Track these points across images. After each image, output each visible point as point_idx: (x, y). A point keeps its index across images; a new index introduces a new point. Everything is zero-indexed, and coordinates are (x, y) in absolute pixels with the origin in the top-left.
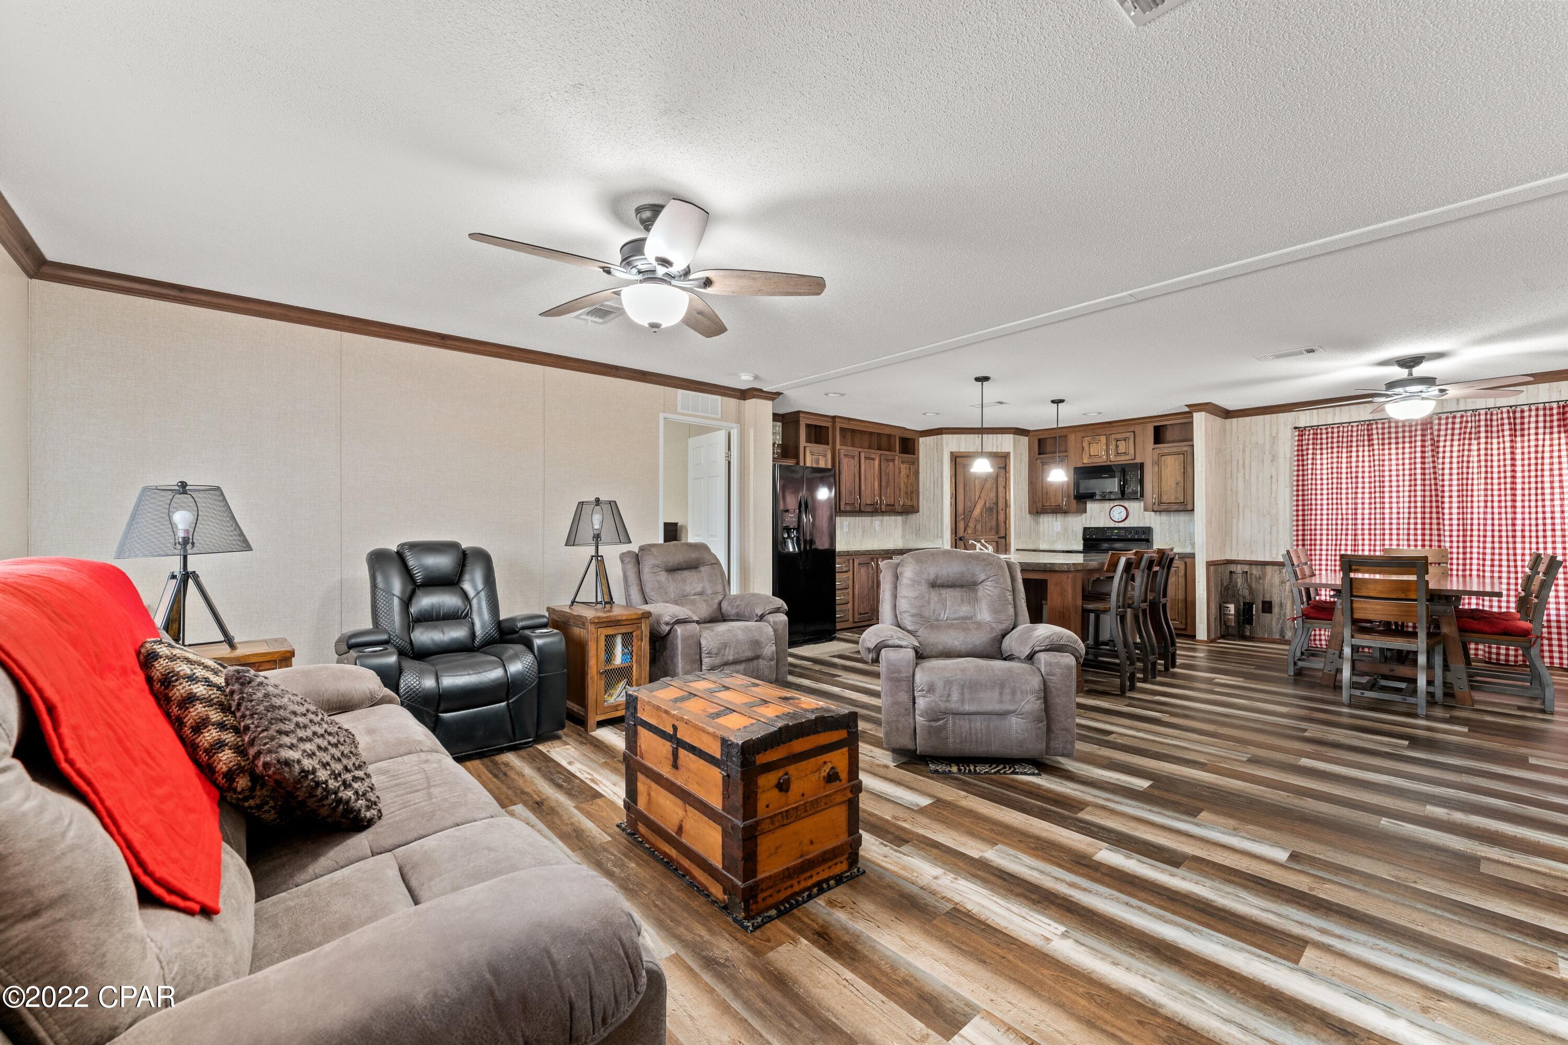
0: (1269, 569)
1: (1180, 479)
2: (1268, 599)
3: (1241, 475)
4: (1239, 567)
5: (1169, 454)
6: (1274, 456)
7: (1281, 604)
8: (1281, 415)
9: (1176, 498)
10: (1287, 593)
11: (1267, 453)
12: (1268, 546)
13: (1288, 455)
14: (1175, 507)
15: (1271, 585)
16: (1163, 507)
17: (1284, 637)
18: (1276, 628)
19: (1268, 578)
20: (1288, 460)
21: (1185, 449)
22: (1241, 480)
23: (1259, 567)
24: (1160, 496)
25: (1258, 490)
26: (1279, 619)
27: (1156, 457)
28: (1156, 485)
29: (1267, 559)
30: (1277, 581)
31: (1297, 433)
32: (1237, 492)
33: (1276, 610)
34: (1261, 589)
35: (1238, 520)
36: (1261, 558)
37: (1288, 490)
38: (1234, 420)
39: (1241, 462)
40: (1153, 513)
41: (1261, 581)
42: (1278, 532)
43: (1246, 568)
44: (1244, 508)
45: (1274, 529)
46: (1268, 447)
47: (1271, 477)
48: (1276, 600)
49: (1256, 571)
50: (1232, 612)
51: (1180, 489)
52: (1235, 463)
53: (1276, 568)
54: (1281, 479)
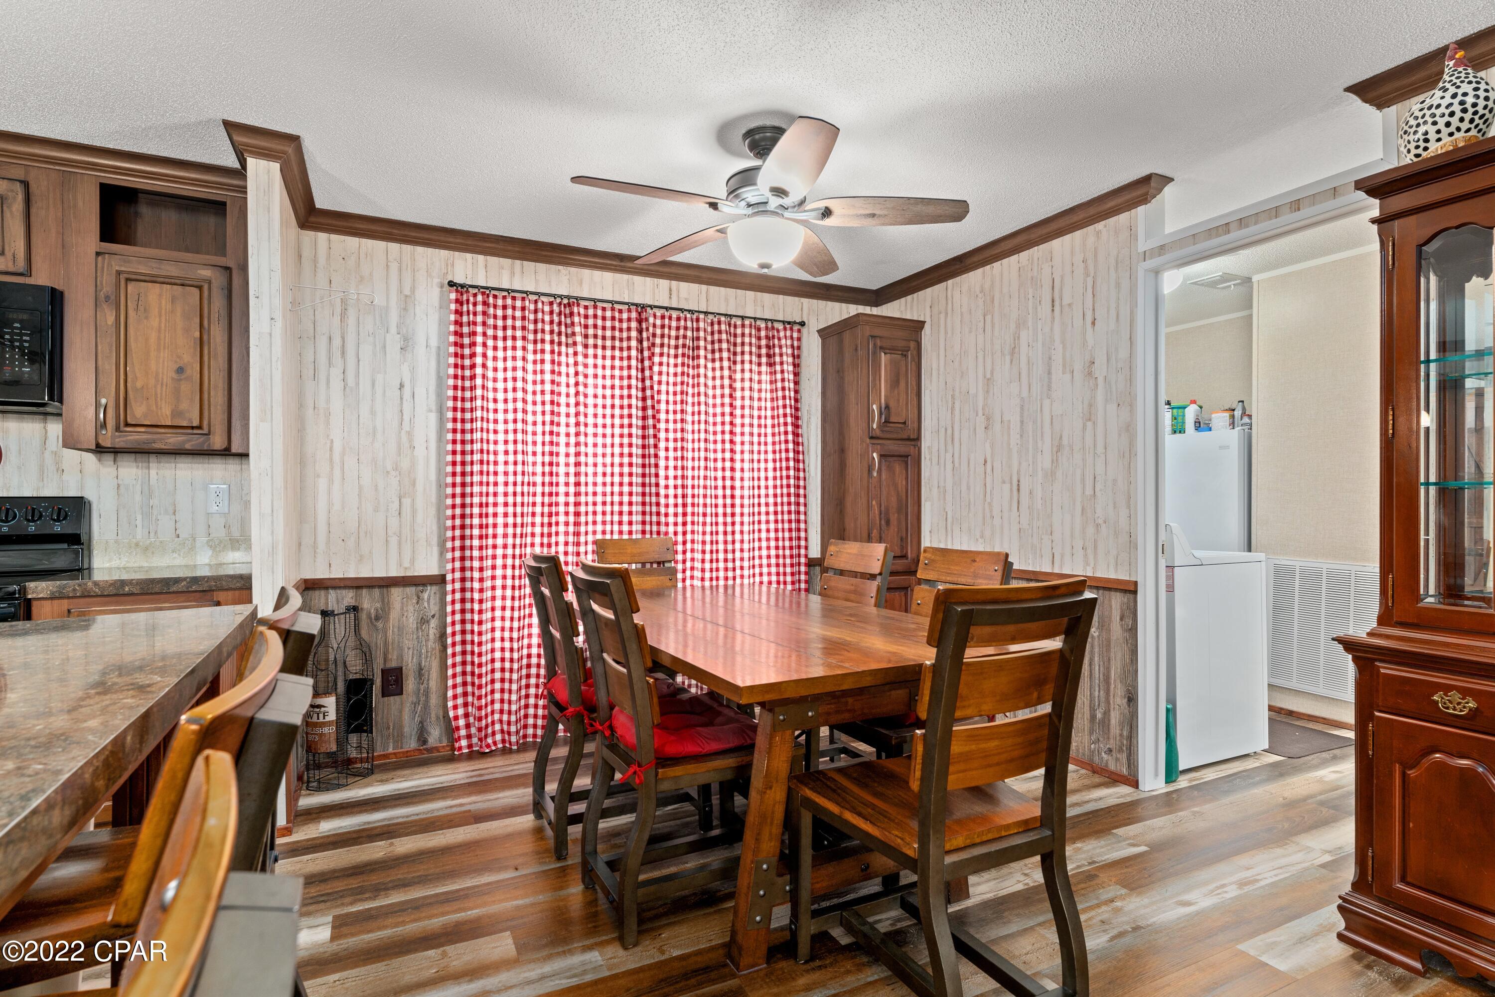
0: (396, 593)
1: (190, 358)
2: (393, 664)
3: (336, 372)
4: (332, 594)
5: (153, 280)
6: (406, 339)
7: (421, 669)
8: (420, 249)
9: (176, 413)
10: (431, 644)
11: (393, 329)
12: (394, 540)
13: (434, 343)
14: (173, 440)
15: (401, 629)
16: (133, 437)
17: (425, 742)
18: (409, 727)
19: (394, 615)
20: (434, 350)
21: (206, 273)
22: (336, 384)
23: (377, 592)
24: (123, 402)
25: (373, 413)
26: (415, 704)
27: (107, 282)
28: (109, 367)
29: (394, 573)
30: (411, 621)
31: (453, 296)
32: (328, 414)
33: (410, 684)
34: (381, 643)
35: (331, 481)
36: (379, 572)
37: (433, 417)
38: (322, 236)
39: (337, 342)
40: (90, 458)
41: (380, 625)
42: (414, 512)
43: (348, 598)
44: (343, 454)
45: (407, 502)
46: (394, 317)
47: (402, 386)
48: (410, 664)
49: (369, 602)
50: (332, 716)
51: (189, 389)
52: (322, 343)
53: (411, 590)
54: (420, 392)
